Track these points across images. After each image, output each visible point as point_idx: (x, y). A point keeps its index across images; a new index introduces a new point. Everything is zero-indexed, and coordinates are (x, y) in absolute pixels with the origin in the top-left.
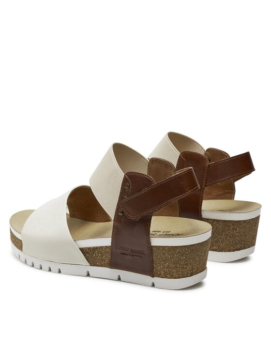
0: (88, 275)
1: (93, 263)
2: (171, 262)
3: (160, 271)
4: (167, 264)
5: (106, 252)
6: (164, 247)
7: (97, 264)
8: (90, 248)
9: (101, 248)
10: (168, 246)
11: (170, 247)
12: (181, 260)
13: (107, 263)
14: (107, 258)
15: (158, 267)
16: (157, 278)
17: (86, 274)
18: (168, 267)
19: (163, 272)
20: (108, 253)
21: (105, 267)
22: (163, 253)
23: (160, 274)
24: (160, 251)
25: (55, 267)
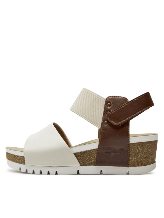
0: (78, 173)
1: (82, 164)
2: (143, 154)
3: (134, 161)
4: (140, 155)
5: (93, 154)
6: (139, 143)
7: (86, 164)
8: (81, 153)
9: (90, 151)
10: (141, 142)
11: (143, 142)
12: (149, 152)
13: (94, 162)
14: (94, 158)
15: (132, 159)
16: (131, 167)
17: (76, 173)
18: (140, 158)
19: (136, 162)
20: (95, 154)
21: (92, 165)
22: (138, 148)
23: (134, 164)
24: (135, 146)
25: (53, 171)
